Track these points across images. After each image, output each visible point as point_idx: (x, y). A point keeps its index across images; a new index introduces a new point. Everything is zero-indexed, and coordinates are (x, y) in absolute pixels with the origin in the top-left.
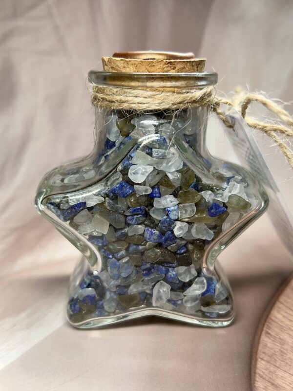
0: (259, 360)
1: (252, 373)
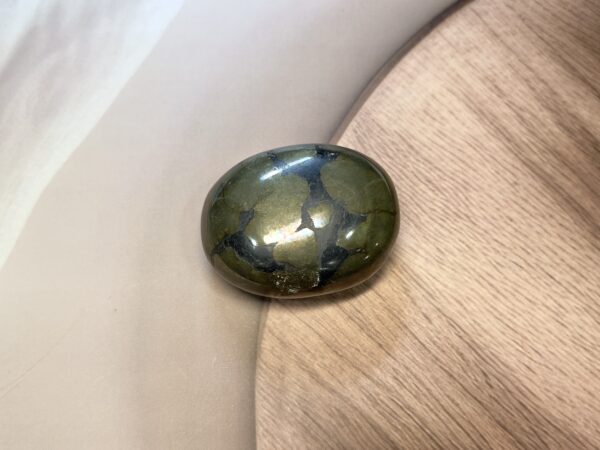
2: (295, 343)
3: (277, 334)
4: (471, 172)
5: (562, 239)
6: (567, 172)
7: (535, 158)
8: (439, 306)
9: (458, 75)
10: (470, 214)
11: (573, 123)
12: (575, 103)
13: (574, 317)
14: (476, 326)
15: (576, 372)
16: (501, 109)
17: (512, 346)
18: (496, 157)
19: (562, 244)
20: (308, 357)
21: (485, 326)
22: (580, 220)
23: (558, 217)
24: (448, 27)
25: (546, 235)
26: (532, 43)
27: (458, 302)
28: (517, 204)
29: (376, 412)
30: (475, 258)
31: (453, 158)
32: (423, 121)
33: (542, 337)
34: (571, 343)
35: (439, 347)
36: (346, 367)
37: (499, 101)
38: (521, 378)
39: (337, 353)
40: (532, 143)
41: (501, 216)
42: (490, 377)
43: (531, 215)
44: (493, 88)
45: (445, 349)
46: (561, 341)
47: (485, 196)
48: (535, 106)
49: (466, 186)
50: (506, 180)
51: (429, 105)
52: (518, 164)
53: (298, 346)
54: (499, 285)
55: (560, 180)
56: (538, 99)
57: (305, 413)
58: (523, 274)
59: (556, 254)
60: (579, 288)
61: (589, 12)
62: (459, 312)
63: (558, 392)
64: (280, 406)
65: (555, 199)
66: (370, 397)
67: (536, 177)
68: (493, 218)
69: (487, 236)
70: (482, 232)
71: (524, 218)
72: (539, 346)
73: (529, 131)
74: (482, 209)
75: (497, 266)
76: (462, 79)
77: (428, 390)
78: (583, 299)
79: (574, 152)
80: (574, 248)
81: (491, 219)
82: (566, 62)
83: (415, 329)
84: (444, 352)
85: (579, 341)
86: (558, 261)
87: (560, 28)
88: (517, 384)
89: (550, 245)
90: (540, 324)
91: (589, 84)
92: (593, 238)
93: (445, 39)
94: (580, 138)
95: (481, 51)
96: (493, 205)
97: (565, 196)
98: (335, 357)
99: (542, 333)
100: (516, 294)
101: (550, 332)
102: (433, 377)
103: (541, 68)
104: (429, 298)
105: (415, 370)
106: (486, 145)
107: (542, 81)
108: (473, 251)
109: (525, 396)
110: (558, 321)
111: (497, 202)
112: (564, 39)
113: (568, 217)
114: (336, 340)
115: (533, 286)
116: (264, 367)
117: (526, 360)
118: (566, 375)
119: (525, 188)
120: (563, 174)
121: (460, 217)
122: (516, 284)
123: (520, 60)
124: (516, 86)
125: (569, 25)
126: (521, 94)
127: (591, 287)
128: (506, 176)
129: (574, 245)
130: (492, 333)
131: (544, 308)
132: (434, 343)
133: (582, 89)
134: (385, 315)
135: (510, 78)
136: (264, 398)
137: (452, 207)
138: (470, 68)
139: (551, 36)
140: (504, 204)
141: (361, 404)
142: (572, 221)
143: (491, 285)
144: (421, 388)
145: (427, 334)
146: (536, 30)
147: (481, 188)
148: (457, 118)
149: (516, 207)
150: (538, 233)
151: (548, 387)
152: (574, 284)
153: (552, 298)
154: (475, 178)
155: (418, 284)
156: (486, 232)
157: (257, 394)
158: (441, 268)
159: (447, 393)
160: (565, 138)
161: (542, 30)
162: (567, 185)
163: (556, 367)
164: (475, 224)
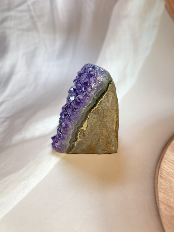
1: (157, 200)
116: (164, 215)
136: (169, 228)
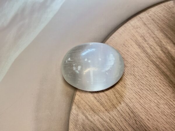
0: (77, 95)
1: (73, 101)
2: (82, 107)
3: (77, 104)
4: (135, 62)
5: (160, 83)
6: (163, 64)
7: (154, 60)
8: (124, 100)
9: (134, 35)
10: (134, 74)
11: (166, 50)
12: (167, 45)
13: (162, 106)
14: (134, 107)
15: (162, 122)
16: (145, 45)
17: (144, 113)
18: (143, 58)
19: (160, 85)
20: (85, 112)
21: (136, 107)
22: (166, 78)
23: (160, 77)
24: (132, 21)
25: (156, 82)
26: (156, 27)
27: (129, 99)
28: (148, 72)
29: (103, 129)
30: (135, 87)
31: (131, 58)
32: (123, 47)
33: (152, 111)
34: (161, 113)
35: (123, 112)
36: (96, 115)
37: (145, 43)
38: (146, 122)
39: (93, 111)
40: (154, 55)
41: (143, 75)
42: (137, 121)
43: (152, 76)
44: (144, 39)
45: (125, 112)
46: (158, 112)
47: (139, 69)
48: (155, 45)
49: (134, 66)
50: (145, 65)
51: (125, 42)
52: (149, 61)
53: (83, 108)
54: (141, 95)
55: (161, 66)
56: (156, 43)
57: (83, 128)
58: (148, 92)
59: (158, 87)
60: (164, 97)
61: (172, 19)
62: (129, 102)
63: (156, 127)
64: (76, 125)
65: (159, 71)
66: (102, 125)
67: (154, 65)
68: (141, 76)
69: (139, 81)
70: (137, 79)
71: (150, 76)
72: (152, 113)
73: (153, 52)
74: (138, 73)
75: (141, 89)
76: (135, 36)
77: (119, 124)
78: (165, 101)
79: (165, 59)
80: (164, 86)
81: (140, 76)
82: (165, 33)
83: (116, 106)
84: (124, 113)
85: (163, 113)
86: (159, 89)
87: (164, 23)
88: (145, 124)
89: (157, 85)
90: (152, 107)
91: (171, 40)
92: (169, 84)
93: (131, 24)
94: (167, 55)
95: (141, 29)
96: (141, 72)
97: (162, 71)
98: (93, 112)
99: (153, 110)
100: (146, 98)
101: (155, 110)
102: (120, 120)
103: (157, 34)
104: (121, 97)
105: (116, 118)
106: (140, 55)
107: (158, 38)
108: (134, 85)
109: (147, 128)
110: (157, 107)
111: (142, 71)
112: (164, 26)
113: (162, 77)
114: (94, 108)
115: (151, 96)
116: (72, 113)
117: (147, 117)
118: (159, 122)
119: (151, 68)
120: (162, 65)
121: (131, 75)
122: (146, 95)
123: (152, 32)
124: (150, 39)
125: (166, 23)
126: (151, 41)
127: (168, 97)
128: (145, 64)
129: (164, 85)
130: (138, 109)
131: (154, 103)
132: (122, 110)
133: (169, 41)
134: (108, 101)
135: (149, 37)
136: (72, 122)
137: (129, 72)
138: (137, 33)
139: (161, 25)
140: (144, 72)
141: (99, 126)
142: (163, 78)
143: (139, 95)
144: (117, 123)
145: (120, 108)
146: (157, 23)
147: (138, 67)
148: (132, 47)
149: (148, 73)
150: (153, 81)
151: (153, 126)
152: (163, 96)
153: (156, 100)
154: (136, 64)
155: (118, 93)
156: (138, 79)
157: (70, 121)
158: (125, 89)
159: (124, 125)
160: (163, 55)
161: (159, 24)
162: (163, 68)
163: (156, 120)
164: (135, 77)
